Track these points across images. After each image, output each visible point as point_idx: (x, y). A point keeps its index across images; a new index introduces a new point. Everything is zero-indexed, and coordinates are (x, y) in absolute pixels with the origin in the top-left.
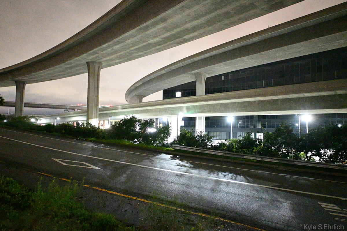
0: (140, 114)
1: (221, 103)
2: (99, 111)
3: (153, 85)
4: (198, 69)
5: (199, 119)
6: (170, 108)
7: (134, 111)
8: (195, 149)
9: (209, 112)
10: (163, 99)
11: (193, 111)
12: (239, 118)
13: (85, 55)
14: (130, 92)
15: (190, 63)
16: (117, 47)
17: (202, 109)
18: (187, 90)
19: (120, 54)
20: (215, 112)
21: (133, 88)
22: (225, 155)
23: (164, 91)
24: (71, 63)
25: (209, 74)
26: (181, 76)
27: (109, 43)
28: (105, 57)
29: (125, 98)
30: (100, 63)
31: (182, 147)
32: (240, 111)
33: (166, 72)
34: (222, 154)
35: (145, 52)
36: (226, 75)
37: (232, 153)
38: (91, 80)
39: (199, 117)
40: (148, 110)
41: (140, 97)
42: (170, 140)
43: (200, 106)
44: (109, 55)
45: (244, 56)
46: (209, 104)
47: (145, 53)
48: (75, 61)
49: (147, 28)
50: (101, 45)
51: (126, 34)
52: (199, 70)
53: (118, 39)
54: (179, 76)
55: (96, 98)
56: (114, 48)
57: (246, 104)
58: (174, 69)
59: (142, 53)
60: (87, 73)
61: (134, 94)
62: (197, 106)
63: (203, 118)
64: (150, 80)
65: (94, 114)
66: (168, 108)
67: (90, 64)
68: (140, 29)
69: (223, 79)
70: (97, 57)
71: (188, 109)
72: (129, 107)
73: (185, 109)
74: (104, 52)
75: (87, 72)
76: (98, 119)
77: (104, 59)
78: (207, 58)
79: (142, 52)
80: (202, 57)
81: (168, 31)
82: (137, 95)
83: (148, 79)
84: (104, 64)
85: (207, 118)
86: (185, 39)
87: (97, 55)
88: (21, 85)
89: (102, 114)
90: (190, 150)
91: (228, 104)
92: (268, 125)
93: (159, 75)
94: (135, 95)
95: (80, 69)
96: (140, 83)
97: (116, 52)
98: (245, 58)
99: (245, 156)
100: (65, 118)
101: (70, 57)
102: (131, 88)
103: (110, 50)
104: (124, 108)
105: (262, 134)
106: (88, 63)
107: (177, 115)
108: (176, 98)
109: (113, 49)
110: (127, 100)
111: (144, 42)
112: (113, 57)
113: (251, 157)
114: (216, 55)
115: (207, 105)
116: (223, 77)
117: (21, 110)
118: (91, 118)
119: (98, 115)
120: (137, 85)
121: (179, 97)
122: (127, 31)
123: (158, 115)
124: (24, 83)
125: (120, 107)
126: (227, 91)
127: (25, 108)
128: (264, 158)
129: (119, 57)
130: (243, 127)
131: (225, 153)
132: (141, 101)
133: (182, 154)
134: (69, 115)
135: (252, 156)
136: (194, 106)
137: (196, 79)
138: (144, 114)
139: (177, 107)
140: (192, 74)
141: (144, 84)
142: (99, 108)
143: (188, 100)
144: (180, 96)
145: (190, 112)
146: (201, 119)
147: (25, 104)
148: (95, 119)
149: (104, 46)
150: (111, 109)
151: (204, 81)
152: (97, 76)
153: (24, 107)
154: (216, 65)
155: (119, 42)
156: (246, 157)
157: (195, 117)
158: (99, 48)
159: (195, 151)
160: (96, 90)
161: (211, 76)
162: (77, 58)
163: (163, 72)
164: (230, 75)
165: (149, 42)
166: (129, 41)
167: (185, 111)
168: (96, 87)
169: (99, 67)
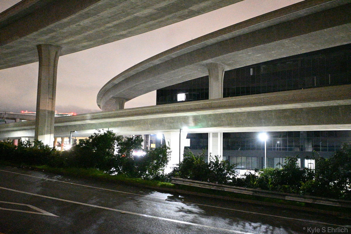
0: (120, 128)
1: (248, 112)
2: (56, 122)
3: (141, 82)
4: (212, 58)
5: (213, 136)
6: (168, 118)
7: (110, 123)
8: (206, 184)
9: (230, 125)
10: (157, 104)
11: (204, 124)
12: (276, 135)
13: (35, 33)
14: (104, 93)
15: (200, 48)
16: (85, 22)
17: (218, 121)
18: (194, 90)
19: (90, 32)
20: (238, 125)
21: (110, 85)
22: (256, 194)
23: (158, 91)
24: (12, 47)
25: (229, 65)
26: (186, 68)
28: (65, 37)
29: (97, 102)
30: (59, 47)
31: (186, 181)
32: (278, 125)
33: (161, 62)
34: (251, 193)
35: (130, 30)
36: (257, 67)
37: (267, 191)
39: (213, 133)
40: (133, 121)
41: (121, 101)
42: (168, 170)
43: (216, 115)
44: (72, 34)
45: (284, 38)
46: (230, 113)
47: (129, 32)
52: (214, 59)
54: (182, 68)
56: (82, 23)
57: (288, 113)
58: (174, 56)
59: (124, 32)
60: (38, 63)
61: (111, 96)
62: (210, 115)
63: (219, 135)
64: (137, 73)
65: (47, 127)
66: (164, 118)
67: (43, 48)
69: (251, 74)
70: (53, 37)
71: (196, 120)
72: (103, 116)
73: (191, 121)
74: (65, 30)
75: (37, 61)
76: (52, 136)
77: (65, 41)
78: (227, 40)
79: (124, 30)
80: (219, 38)
82: (116, 98)
83: (132, 73)
85: (226, 136)
89: (60, 126)
90: (200, 186)
91: (259, 113)
92: (322, 146)
93: (151, 65)
94: (113, 97)
95: (26, 57)
96: (121, 79)
97: (83, 30)
98: (286, 41)
99: (286, 197)
101: (11, 37)
102: (106, 86)
103: (74, 26)
104: (95, 117)
105: (313, 161)
106: (39, 47)
107: (179, 130)
108: (177, 103)
109: (79, 25)
110: (99, 106)
111: (128, 14)
112: (78, 37)
113: (297, 198)
114: (240, 36)
115: (227, 114)
116: (251, 69)
118: (42, 134)
119: (53, 129)
120: (116, 82)
121: (182, 101)
123: (148, 130)
125: (89, 116)
126: (259, 93)
128: (318, 199)
129: (88, 38)
130: (283, 149)
131: (256, 192)
132: (122, 107)
133: (186, 192)
134: (7, 129)
135: (299, 197)
136: (205, 116)
137: (209, 74)
138: (127, 128)
139: (179, 118)
140: (203, 65)
141: (127, 80)
142: (56, 118)
143: (197, 107)
144: (184, 100)
145: (200, 124)
146: (218, 137)
148: (49, 135)
150: (75, 119)
151: (221, 77)
152: (53, 67)
154: (241, 51)
156: (288, 198)
157: (208, 133)
158: (57, 23)
159: (207, 187)
160: (51, 89)
161: (233, 68)
162: (23, 39)
163: (157, 62)
164: (262, 67)
166: (105, 13)
167: (192, 123)
168: (51, 83)
169: (57, 53)
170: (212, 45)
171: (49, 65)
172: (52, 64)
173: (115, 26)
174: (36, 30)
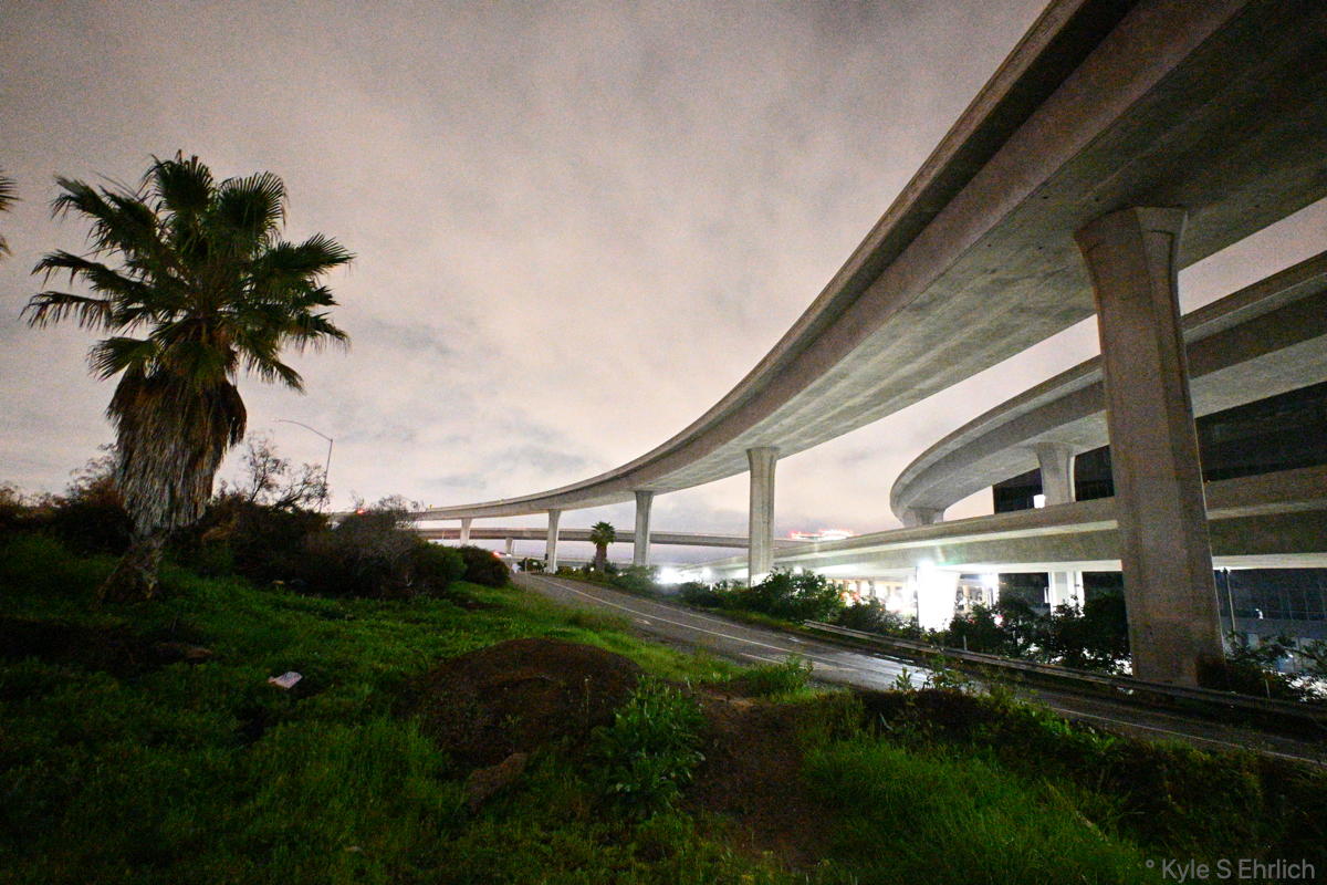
3: (941, 481)
15: (1013, 419)
16: (787, 422)
24: (718, 455)
26: (1003, 454)
27: (767, 420)
28: (775, 439)
30: (774, 450)
33: (961, 446)
35: (856, 420)
38: (755, 490)
39: (1059, 574)
44: (780, 435)
48: (721, 451)
49: (820, 391)
50: (755, 421)
51: (790, 403)
52: (1040, 436)
53: (779, 411)
54: (995, 455)
55: (766, 529)
58: (976, 436)
59: (849, 423)
60: (749, 472)
65: (763, 563)
67: (753, 452)
68: (810, 392)
70: (759, 440)
74: (770, 431)
75: (749, 470)
77: (778, 441)
80: (1038, 401)
81: (868, 385)
84: (784, 449)
86: (920, 390)
87: (758, 437)
88: (646, 498)
93: (946, 453)
96: (912, 476)
97: (791, 429)
100: (724, 570)
101: (714, 444)
102: (896, 488)
103: (777, 427)
106: (749, 451)
107: (915, 568)
109: (784, 425)
111: (834, 407)
112: (793, 436)
114: (1071, 395)
117: (644, 553)
118: (757, 573)
119: (771, 566)
122: (786, 398)
124: (650, 494)
125: (816, 546)
127: (653, 545)
129: (804, 435)
134: (731, 566)
137: (1041, 463)
140: (1028, 447)
141: (919, 478)
147: (652, 535)
149: (762, 423)
151: (1068, 466)
152: (769, 476)
153: (653, 542)
155: (784, 415)
157: (1047, 574)
158: (755, 426)
160: (766, 508)
162: (725, 446)
165: (847, 405)
166: (804, 410)
167: (941, 558)
168: (766, 501)
169: (772, 457)
170: (1029, 413)
171: (762, 476)
172: (766, 474)
173: (831, 418)
174: (734, 435)
